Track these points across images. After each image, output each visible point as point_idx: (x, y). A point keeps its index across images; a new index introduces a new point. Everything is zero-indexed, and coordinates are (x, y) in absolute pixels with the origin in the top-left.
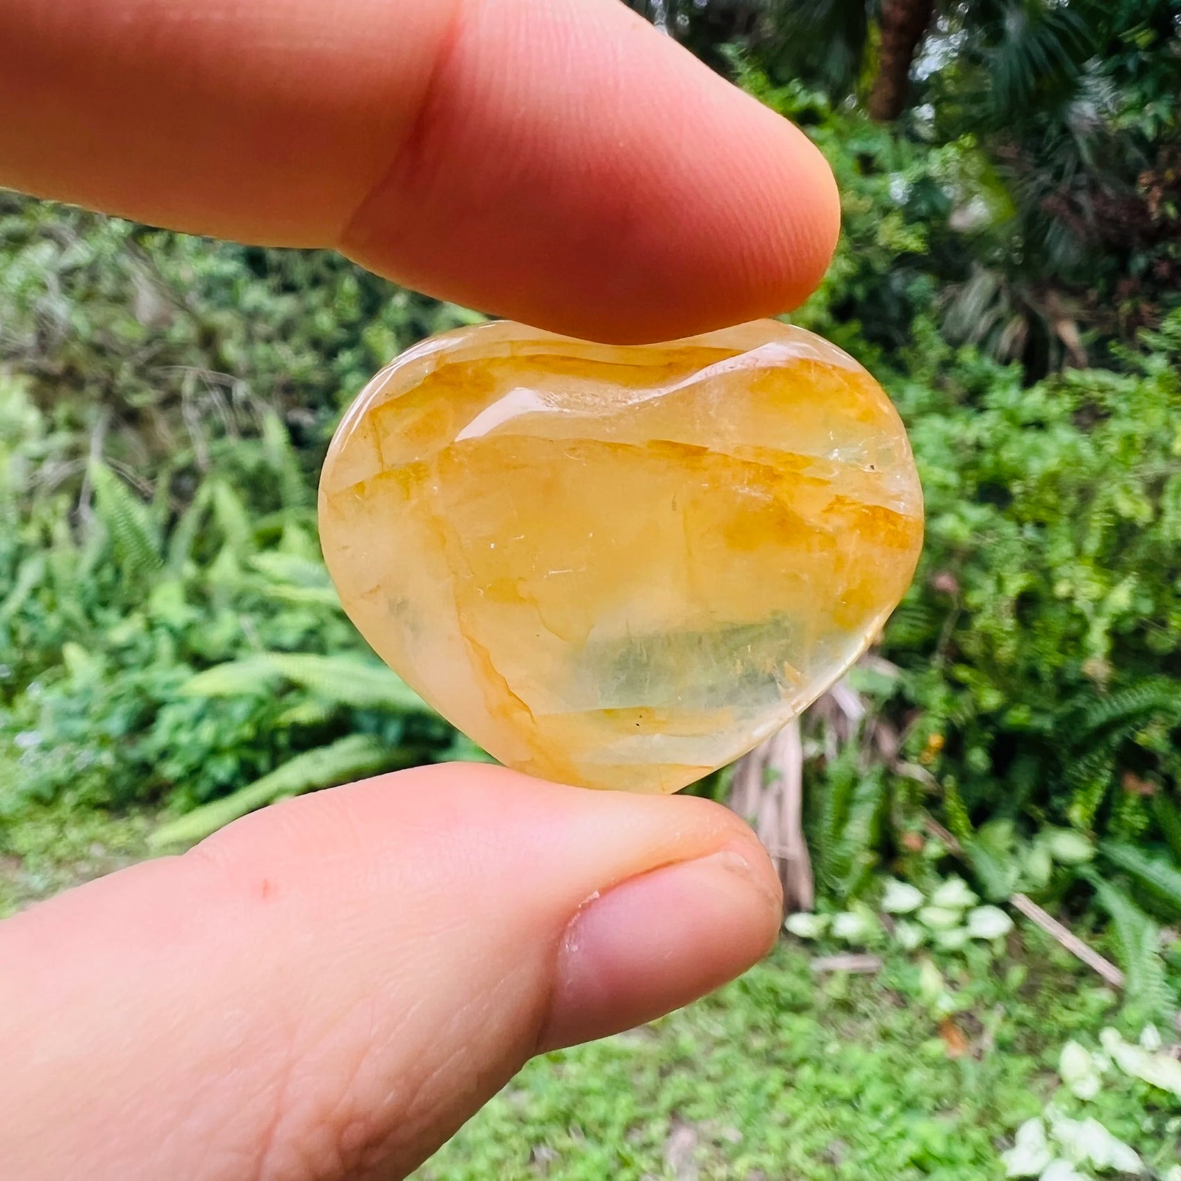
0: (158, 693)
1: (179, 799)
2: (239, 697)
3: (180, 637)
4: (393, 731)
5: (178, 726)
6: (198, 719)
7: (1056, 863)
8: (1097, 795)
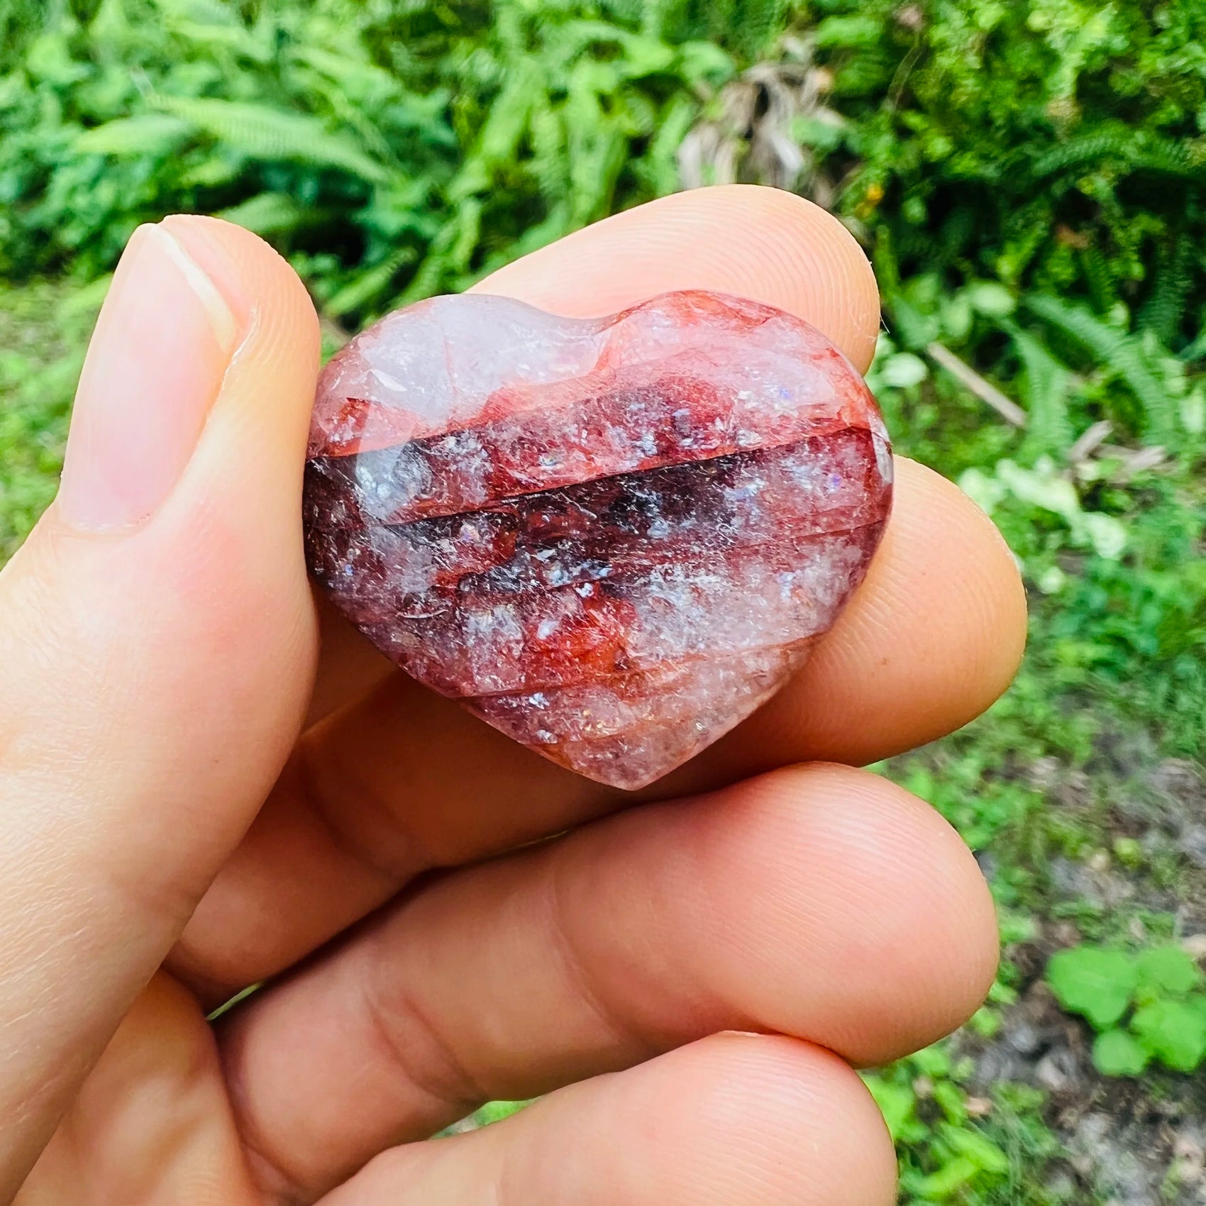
0: (47, 156)
1: (83, 266)
2: (137, 157)
3: (66, 94)
4: (308, 188)
5: (73, 191)
6: (94, 182)
7: (977, 316)
8: (1029, 246)
